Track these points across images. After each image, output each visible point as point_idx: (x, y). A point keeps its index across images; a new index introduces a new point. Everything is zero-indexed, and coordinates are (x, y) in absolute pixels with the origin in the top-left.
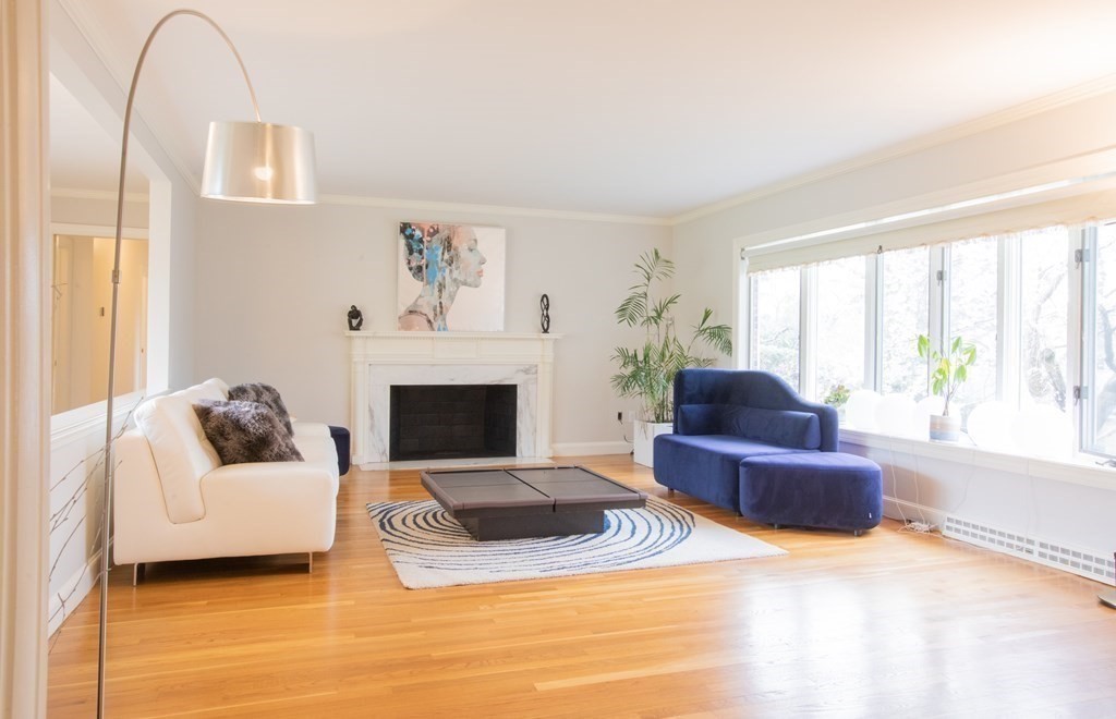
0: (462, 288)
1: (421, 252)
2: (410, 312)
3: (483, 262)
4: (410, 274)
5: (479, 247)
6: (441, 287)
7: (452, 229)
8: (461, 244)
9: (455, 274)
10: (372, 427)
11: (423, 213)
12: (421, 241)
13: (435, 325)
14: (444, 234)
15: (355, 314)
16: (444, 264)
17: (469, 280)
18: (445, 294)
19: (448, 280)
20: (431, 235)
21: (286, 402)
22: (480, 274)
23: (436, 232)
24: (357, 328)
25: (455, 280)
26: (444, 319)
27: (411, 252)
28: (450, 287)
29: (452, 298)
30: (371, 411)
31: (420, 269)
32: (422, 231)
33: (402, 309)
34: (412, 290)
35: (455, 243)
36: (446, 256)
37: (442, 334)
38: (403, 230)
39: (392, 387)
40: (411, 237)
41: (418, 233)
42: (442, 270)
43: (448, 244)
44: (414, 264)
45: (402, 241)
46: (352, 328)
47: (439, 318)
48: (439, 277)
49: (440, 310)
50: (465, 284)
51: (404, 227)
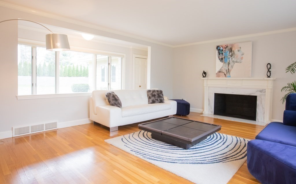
0: (236, 64)
1: (222, 54)
2: (219, 72)
3: (243, 55)
4: (219, 61)
5: (242, 50)
6: (229, 64)
7: (232, 45)
8: (235, 50)
9: (233, 59)
10: (209, 104)
11: (222, 42)
12: (222, 50)
13: (227, 76)
14: (229, 47)
16: (230, 56)
17: (238, 61)
18: (230, 66)
19: (231, 61)
20: (225, 48)
22: (242, 58)
23: (227, 47)
24: (205, 77)
25: (233, 61)
26: (230, 74)
27: (219, 54)
28: (231, 64)
29: (232, 67)
30: (209, 100)
31: (222, 59)
32: (223, 47)
33: (217, 72)
34: (219, 65)
35: (233, 49)
36: (230, 54)
37: (229, 78)
38: (217, 48)
39: (215, 94)
40: (220, 50)
41: (221, 48)
42: (229, 58)
43: (231, 50)
44: (220, 58)
45: (217, 51)
46: (204, 77)
47: (228, 73)
48: (228, 61)
49: (228, 71)
50: (237, 62)
51: (218, 47)
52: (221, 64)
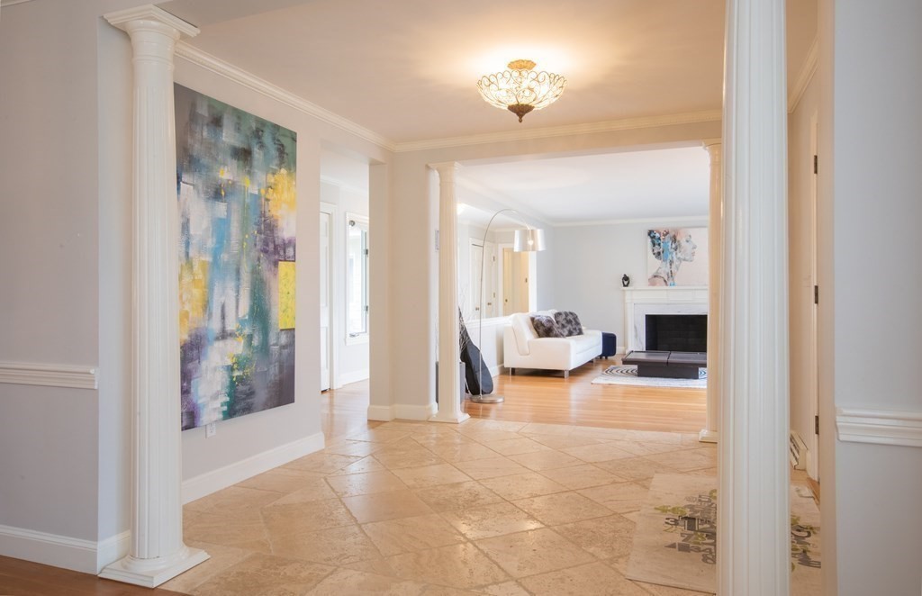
0: (683, 262)
1: (659, 245)
2: (655, 276)
3: (694, 248)
4: (654, 256)
5: (692, 239)
6: (671, 262)
7: (677, 231)
8: (682, 239)
9: (679, 255)
10: (636, 336)
11: (659, 224)
12: (659, 239)
13: (669, 283)
14: (672, 234)
15: (626, 278)
16: (673, 250)
17: (687, 258)
18: (673, 266)
19: (675, 259)
20: (664, 235)
21: (581, 319)
22: (693, 254)
23: (667, 233)
24: (627, 286)
25: (679, 258)
26: (673, 280)
27: (654, 245)
28: (676, 262)
29: (677, 268)
30: (635, 327)
31: (659, 253)
32: (660, 233)
33: (650, 275)
34: (655, 265)
35: (678, 238)
36: (674, 246)
37: (673, 287)
38: (649, 234)
39: (646, 316)
40: (654, 237)
41: (657, 235)
42: (671, 253)
43: (674, 239)
44: (656, 251)
45: (649, 240)
46: (625, 286)
47: (671, 279)
48: (670, 257)
49: (671, 275)
50: (685, 260)
51: (650, 232)
52: (658, 262)
